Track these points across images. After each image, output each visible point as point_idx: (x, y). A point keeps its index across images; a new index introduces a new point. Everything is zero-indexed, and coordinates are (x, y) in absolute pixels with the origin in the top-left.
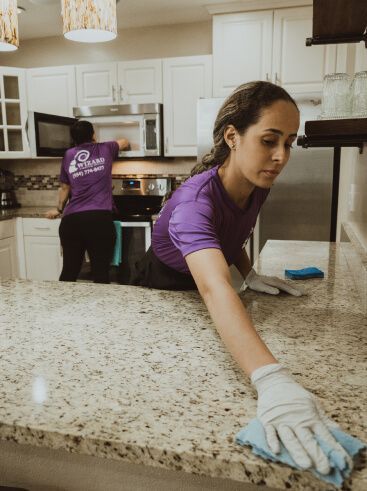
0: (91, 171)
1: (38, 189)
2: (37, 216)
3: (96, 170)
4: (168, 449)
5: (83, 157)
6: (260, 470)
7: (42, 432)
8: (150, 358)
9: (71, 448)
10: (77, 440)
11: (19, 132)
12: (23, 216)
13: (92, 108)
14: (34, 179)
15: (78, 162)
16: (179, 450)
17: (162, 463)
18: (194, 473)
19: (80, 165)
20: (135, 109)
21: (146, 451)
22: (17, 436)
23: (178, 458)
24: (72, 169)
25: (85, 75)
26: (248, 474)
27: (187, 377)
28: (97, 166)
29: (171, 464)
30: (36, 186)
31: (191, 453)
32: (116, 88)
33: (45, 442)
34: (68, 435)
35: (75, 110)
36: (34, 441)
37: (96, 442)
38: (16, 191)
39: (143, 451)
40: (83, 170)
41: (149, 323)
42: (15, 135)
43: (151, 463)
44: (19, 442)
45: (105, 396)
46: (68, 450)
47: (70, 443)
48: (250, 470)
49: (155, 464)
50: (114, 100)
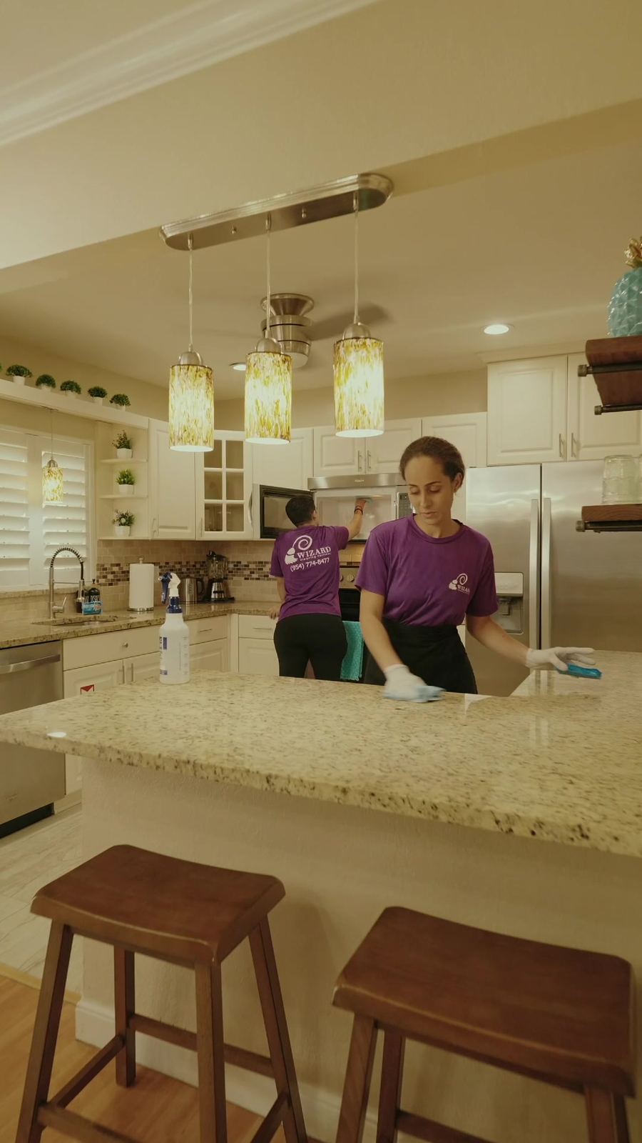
0: (314, 563)
1: (258, 579)
2: (258, 613)
3: (319, 562)
4: (427, 800)
5: (304, 545)
6: (508, 818)
7: (314, 783)
8: (408, 744)
9: (339, 799)
10: (344, 791)
11: (241, 507)
12: (240, 612)
13: (329, 480)
14: (252, 566)
15: (297, 551)
16: (436, 801)
17: (420, 812)
18: (449, 822)
19: (300, 555)
20: (383, 481)
21: (406, 801)
22: (291, 788)
23: (435, 807)
24: (289, 559)
25: (324, 439)
26: (497, 822)
27: (445, 758)
28: (321, 558)
29: (429, 813)
30: (254, 576)
31: (448, 803)
32: (362, 454)
33: (316, 793)
34: (337, 787)
35: (310, 481)
36: (306, 793)
37: (362, 793)
38: (229, 581)
39: (404, 801)
40: (304, 562)
41: (406, 718)
42: (236, 510)
43: (410, 813)
44: (292, 793)
45: (366, 765)
46: (336, 801)
47: (339, 794)
48: (499, 818)
49: (415, 814)
50: (360, 468)
